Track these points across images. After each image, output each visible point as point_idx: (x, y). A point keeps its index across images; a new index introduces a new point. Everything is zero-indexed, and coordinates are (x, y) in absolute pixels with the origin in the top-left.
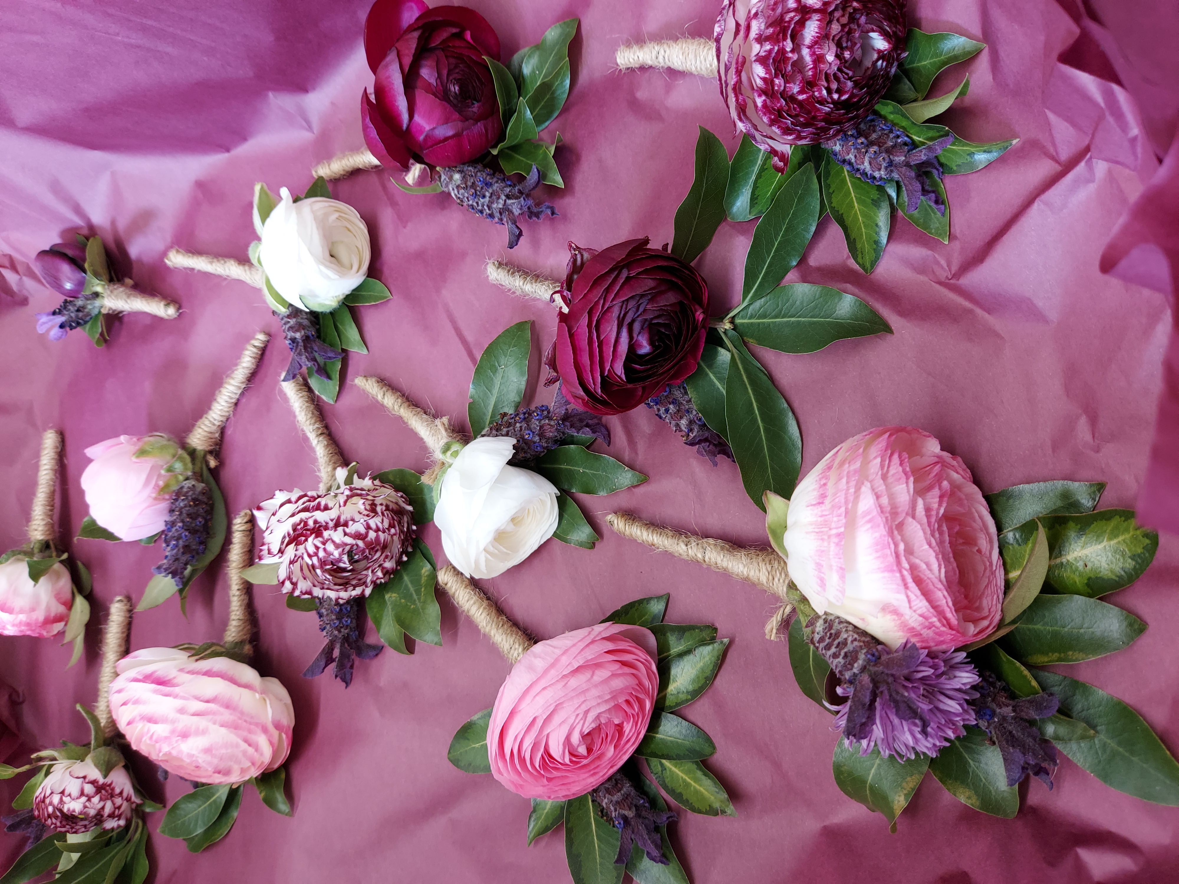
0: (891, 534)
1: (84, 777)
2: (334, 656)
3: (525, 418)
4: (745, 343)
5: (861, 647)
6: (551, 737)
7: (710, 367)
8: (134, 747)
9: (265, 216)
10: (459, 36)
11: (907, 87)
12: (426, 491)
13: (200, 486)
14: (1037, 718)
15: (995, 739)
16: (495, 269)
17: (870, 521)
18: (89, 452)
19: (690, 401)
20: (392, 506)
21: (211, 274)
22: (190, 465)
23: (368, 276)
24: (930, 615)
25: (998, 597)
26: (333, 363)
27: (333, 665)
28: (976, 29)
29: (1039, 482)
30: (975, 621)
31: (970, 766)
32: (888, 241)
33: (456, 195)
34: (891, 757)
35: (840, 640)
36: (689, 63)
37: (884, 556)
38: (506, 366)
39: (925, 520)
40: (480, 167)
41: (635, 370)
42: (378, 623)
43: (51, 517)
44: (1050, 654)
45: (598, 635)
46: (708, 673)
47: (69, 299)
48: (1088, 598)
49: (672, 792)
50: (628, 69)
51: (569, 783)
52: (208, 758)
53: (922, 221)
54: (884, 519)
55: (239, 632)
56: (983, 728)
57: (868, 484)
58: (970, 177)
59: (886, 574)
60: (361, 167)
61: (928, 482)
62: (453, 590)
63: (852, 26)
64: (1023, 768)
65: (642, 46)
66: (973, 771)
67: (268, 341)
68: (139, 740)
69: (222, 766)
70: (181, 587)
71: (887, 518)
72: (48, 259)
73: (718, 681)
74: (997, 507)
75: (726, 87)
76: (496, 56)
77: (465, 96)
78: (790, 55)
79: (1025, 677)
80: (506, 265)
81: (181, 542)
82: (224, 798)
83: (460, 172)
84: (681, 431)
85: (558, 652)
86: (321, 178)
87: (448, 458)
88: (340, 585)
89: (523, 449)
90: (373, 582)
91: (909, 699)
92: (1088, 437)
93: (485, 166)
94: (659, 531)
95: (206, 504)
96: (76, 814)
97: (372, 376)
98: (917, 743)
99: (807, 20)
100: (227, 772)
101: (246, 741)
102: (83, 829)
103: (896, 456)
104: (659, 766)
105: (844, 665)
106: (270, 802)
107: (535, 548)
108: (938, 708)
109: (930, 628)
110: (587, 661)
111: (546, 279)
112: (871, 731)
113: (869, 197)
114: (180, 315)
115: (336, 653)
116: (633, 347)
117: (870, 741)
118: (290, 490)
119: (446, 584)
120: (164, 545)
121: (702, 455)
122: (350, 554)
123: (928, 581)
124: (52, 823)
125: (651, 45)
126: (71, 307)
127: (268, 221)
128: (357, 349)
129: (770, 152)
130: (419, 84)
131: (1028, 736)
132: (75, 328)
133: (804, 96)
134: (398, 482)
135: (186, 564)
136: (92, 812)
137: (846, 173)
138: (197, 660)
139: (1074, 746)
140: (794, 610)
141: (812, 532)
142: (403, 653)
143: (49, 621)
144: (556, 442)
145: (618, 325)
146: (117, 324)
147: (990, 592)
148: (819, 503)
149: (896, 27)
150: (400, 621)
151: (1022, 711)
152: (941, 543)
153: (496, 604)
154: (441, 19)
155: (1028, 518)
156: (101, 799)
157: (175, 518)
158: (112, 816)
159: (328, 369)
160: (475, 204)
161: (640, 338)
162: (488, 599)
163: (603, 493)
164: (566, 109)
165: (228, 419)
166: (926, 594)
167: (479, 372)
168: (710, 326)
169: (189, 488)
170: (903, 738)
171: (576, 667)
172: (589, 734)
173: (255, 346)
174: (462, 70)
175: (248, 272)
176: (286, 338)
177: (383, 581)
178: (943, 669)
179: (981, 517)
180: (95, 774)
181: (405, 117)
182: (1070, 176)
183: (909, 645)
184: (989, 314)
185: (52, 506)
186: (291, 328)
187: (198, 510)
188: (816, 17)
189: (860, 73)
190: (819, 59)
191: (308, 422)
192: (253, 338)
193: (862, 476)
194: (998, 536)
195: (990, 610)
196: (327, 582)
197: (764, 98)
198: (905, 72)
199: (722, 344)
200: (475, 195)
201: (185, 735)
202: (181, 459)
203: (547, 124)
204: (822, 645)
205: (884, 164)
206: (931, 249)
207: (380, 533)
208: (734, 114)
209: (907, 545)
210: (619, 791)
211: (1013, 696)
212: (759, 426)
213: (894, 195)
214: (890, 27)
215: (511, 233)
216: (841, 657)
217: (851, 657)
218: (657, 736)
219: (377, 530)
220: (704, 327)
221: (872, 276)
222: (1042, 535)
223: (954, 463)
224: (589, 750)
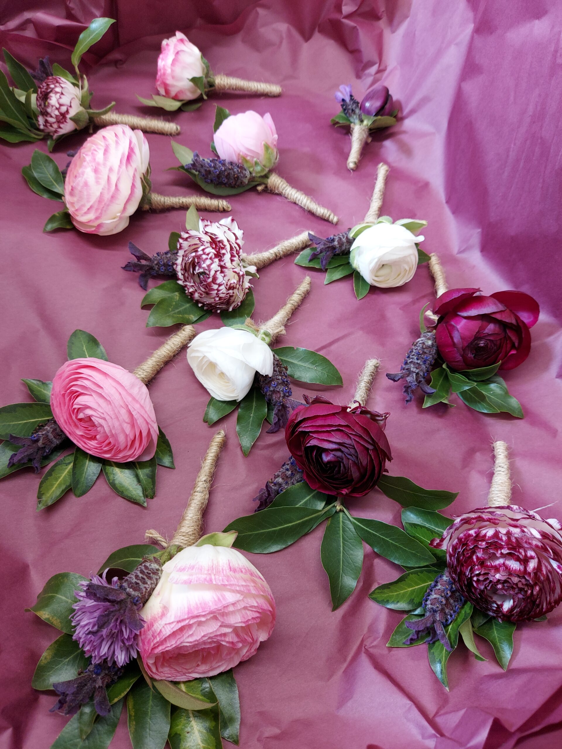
0: (211, 612)
1: (71, 106)
2: (141, 261)
3: (284, 382)
4: (327, 519)
5: (142, 593)
6: (90, 397)
7: (314, 497)
8: (89, 139)
9: (407, 226)
10: (513, 347)
11: (481, 621)
12: (241, 319)
13: (246, 181)
14: (95, 702)
15: (82, 675)
16: (374, 364)
17: (219, 599)
18: (268, 116)
19: (293, 484)
20: (232, 299)
21: (373, 190)
22: (259, 175)
23: (371, 286)
24: (161, 636)
25: (170, 677)
26: (319, 263)
27: (135, 260)
28: (515, 665)
29: (240, 703)
30: (155, 664)
31: (65, 659)
32: (388, 609)
33: (419, 342)
34: (74, 610)
35: (147, 579)
36: (496, 486)
37: (197, 608)
38: (316, 370)
39: (219, 633)
40: (436, 356)
41: (313, 452)
42: (161, 287)
43: (229, 88)
44: (134, 710)
45: (151, 426)
46: (126, 493)
47: (359, 105)
48: (168, 734)
49: (53, 469)
50: (494, 448)
51: (61, 407)
52: (81, 184)
53: (400, 630)
54: (220, 608)
55: (157, 202)
56: (89, 668)
57: (241, 598)
58: (426, 660)
59: (186, 609)
60: (436, 283)
61: (241, 634)
62: (180, 335)
63: (517, 590)
64: (64, 693)
65: (507, 457)
66: (62, 661)
67: (332, 223)
68: (93, 143)
69: (76, 192)
70: (185, 168)
71: (221, 610)
72: (383, 94)
73: (120, 499)
74: (224, 677)
75: (481, 512)
76: (501, 368)
77: (478, 350)
78: (499, 552)
79: (120, 694)
80: (377, 371)
81: (213, 169)
82: (56, 190)
83: (433, 344)
84: (275, 478)
85: (142, 402)
86: (430, 258)
87: (261, 335)
88: (185, 266)
89: (265, 380)
90: (186, 286)
91: (110, 623)
92: (267, 734)
93: (436, 360)
94: (214, 464)
95: (235, 184)
96: (49, 100)
97: (311, 287)
98: (81, 627)
99: (520, 562)
100: (72, 194)
101: (91, 207)
102: (39, 104)
103: (258, 615)
104: (68, 462)
105: (131, 583)
106: (52, 219)
107: (205, 386)
108: (103, 640)
109: (153, 636)
110: (136, 420)
111: (368, 396)
112: (91, 599)
113: (415, 597)
114: (348, 170)
115: (143, 262)
116: (327, 451)
117: (84, 597)
118: (243, 239)
119: (184, 330)
120: (211, 159)
121: (260, 492)
122: (204, 273)
123: (182, 635)
124: (43, 86)
125: (507, 463)
126: (354, 106)
127: (404, 229)
128: (327, 278)
129: (442, 538)
130: (485, 323)
131: (84, 696)
132: (342, 107)
133: (475, 560)
134: (247, 302)
135: (199, 171)
136: (49, 110)
137: (430, 583)
138: (141, 178)
139: (76, 725)
140: (163, 548)
141: (213, 564)
142: (142, 303)
143: (166, 86)
144: (270, 400)
145: (340, 443)
146: (344, 131)
147: (173, 672)
148: (230, 568)
149: (516, 615)
150: (162, 302)
151: (99, 692)
152: (204, 643)
153: (171, 361)
154: (523, 336)
155: (217, 696)
156: (57, 116)
157: (227, 166)
158: (46, 121)
159: (315, 260)
160: (413, 353)
161: (332, 455)
162: (174, 356)
163: (237, 428)
164: (469, 409)
165: (286, 198)
166: (174, 634)
167: (313, 354)
168: (338, 498)
169: (245, 174)
170: (85, 619)
171: (133, 413)
172: (91, 420)
173: (329, 216)
174: (493, 348)
175: (374, 213)
176: (334, 235)
177: (187, 292)
178: (127, 644)
179: (219, 667)
180: (72, 113)
181: (465, 314)
182: (426, 724)
183: (142, 622)
184: (343, 672)
185: (236, 89)
186: (340, 239)
187: (232, 179)
188: (522, 568)
189: (489, 594)
190: (497, 569)
191: (283, 247)
192: (335, 215)
193: (246, 594)
194: (207, 677)
195: (162, 672)
196: (187, 259)
197: (474, 535)
198: (490, 621)
199: (327, 504)
200: (418, 354)
201: (96, 171)
202: (263, 170)
203: (461, 397)
204: (143, 568)
205: (434, 607)
206: (383, 636)
207: (216, 291)
208: (465, 516)
209: (204, 622)
210: (54, 437)
211: (108, 686)
212: (277, 527)
213: (417, 612)
214: (516, 612)
215: (396, 375)
216: (136, 580)
217: (136, 586)
218: (88, 461)
219: (218, 290)
220: (338, 494)
221: (367, 598)
222: (208, 706)
223: (253, 650)
224: (81, 420)
